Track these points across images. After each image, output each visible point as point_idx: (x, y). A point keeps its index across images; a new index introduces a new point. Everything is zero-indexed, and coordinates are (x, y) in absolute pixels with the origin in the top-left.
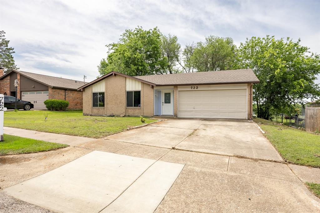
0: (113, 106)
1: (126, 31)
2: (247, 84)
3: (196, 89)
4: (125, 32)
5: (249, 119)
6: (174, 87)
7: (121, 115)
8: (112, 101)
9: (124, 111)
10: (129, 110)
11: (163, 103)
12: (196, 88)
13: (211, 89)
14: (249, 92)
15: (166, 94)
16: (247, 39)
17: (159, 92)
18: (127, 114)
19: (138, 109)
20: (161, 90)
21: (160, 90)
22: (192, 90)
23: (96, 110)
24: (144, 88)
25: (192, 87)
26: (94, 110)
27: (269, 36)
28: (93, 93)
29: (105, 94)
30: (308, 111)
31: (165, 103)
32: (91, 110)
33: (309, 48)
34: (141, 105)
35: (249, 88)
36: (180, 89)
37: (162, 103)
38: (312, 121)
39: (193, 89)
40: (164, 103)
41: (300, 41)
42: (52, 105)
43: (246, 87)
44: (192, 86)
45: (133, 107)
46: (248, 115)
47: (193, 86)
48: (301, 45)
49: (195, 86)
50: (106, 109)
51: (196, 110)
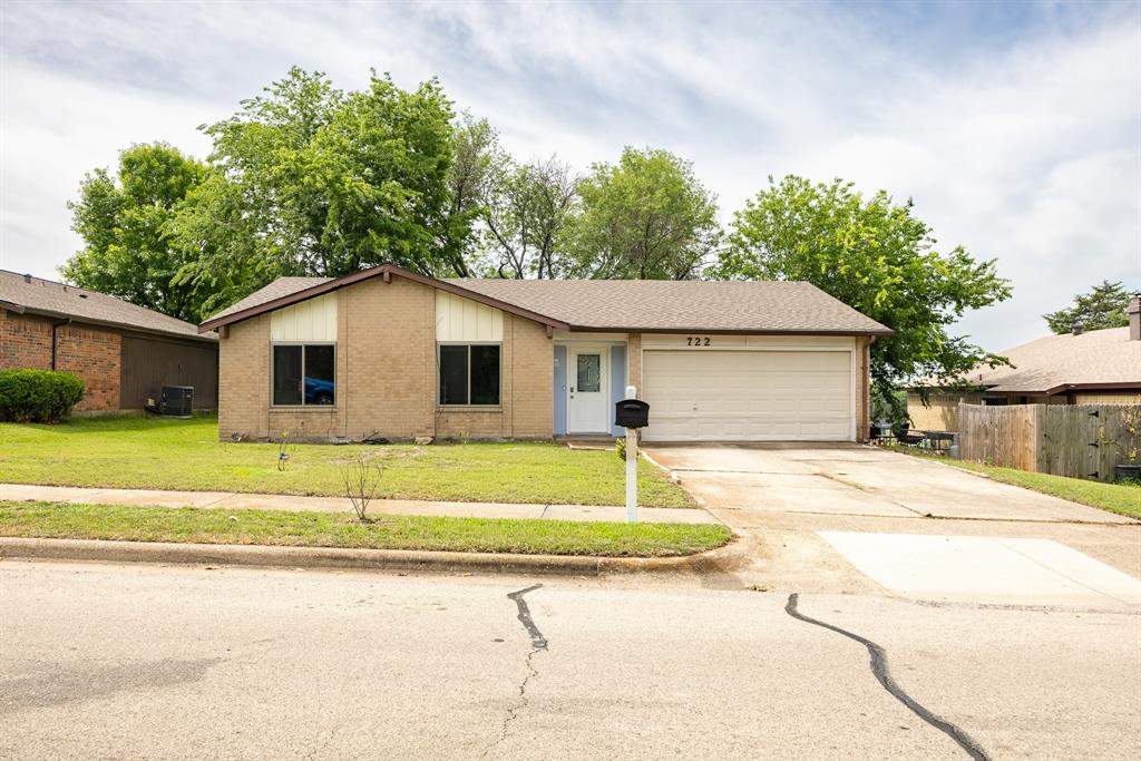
0: (377, 403)
1: (295, 74)
2: (853, 338)
3: (702, 347)
4: (289, 78)
5: (860, 441)
6: (630, 338)
7: (417, 439)
8: (373, 382)
9: (430, 419)
10: (453, 418)
11: (572, 390)
12: (703, 342)
13: (747, 348)
14: (861, 362)
15: (581, 358)
16: (771, 178)
17: (560, 351)
18: (444, 435)
19: (491, 412)
20: (568, 345)
21: (562, 344)
22: (689, 348)
23: (290, 417)
24: (515, 335)
25: (690, 339)
26: (280, 416)
27: (840, 180)
28: (275, 347)
29: (340, 355)
30: (971, 415)
31: (579, 390)
32: (263, 417)
33: (931, 230)
34: (504, 397)
35: (861, 350)
36: (648, 343)
37: (569, 390)
38: (987, 441)
39: (693, 347)
40: (575, 389)
41: (911, 205)
42: (29, 395)
43: (849, 345)
44: (689, 336)
45: (469, 407)
46: (858, 430)
47: (694, 336)
48: (916, 215)
49: (702, 337)
50: (341, 415)
51: (701, 414)
